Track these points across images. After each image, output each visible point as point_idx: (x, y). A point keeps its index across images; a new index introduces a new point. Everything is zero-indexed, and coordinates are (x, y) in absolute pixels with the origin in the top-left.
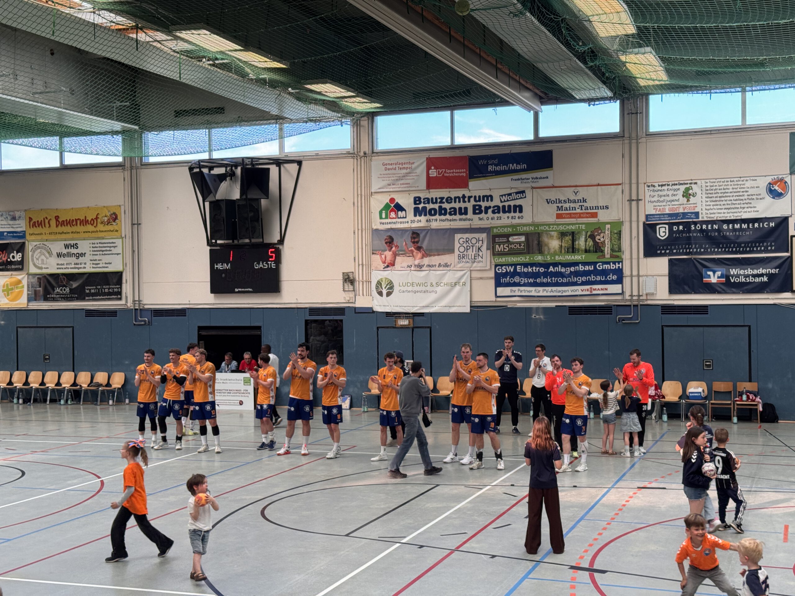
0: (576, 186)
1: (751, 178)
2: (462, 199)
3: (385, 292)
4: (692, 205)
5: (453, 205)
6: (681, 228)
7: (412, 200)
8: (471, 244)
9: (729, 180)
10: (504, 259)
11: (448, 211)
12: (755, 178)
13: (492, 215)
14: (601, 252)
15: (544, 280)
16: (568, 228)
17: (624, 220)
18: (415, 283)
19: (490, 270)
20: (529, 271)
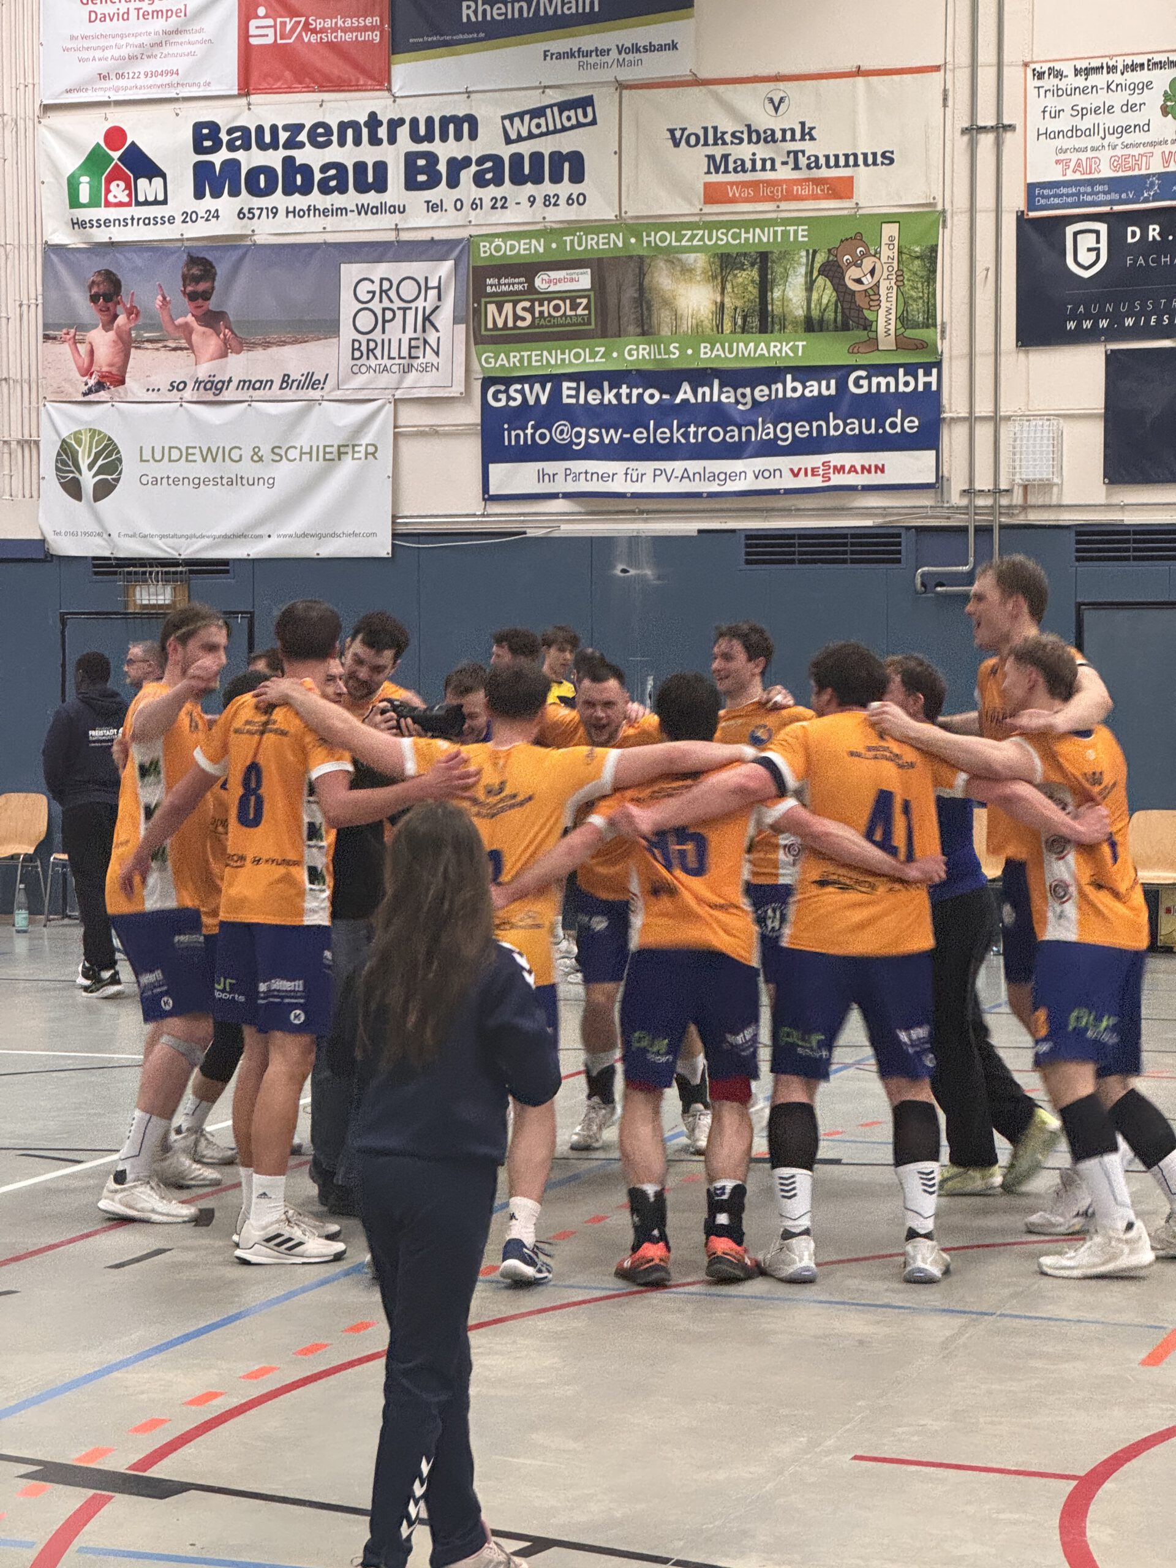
0: (778, 78)
2: (365, 132)
3: (88, 480)
5: (334, 153)
6: (1154, 232)
7: (187, 136)
8: (398, 303)
10: (514, 358)
11: (318, 176)
13: (476, 192)
14: (865, 329)
15: (658, 436)
16: (747, 239)
17: (948, 206)
18: (197, 451)
19: (466, 397)
20: (606, 402)
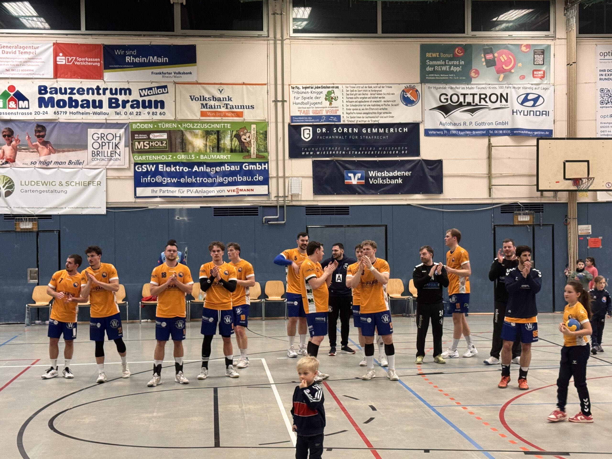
0: (221, 84)
1: (387, 85)
3: (3, 191)
4: (334, 109)
5: (85, 97)
6: (324, 130)
7: (36, 89)
8: (107, 141)
9: (367, 86)
10: (144, 158)
11: (80, 103)
12: (391, 85)
13: (131, 110)
14: (248, 152)
15: (188, 180)
16: (213, 127)
17: (269, 121)
18: (40, 182)
19: (129, 169)
20: (172, 170)
